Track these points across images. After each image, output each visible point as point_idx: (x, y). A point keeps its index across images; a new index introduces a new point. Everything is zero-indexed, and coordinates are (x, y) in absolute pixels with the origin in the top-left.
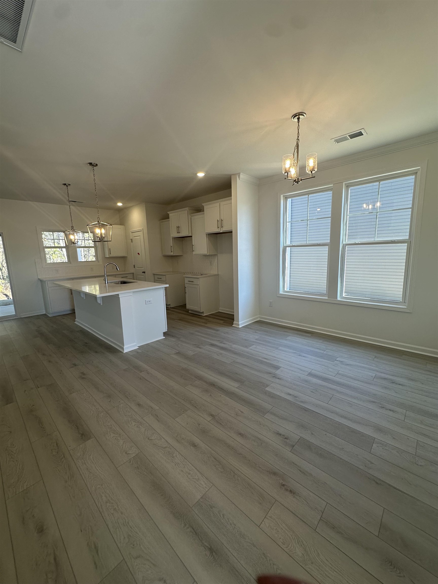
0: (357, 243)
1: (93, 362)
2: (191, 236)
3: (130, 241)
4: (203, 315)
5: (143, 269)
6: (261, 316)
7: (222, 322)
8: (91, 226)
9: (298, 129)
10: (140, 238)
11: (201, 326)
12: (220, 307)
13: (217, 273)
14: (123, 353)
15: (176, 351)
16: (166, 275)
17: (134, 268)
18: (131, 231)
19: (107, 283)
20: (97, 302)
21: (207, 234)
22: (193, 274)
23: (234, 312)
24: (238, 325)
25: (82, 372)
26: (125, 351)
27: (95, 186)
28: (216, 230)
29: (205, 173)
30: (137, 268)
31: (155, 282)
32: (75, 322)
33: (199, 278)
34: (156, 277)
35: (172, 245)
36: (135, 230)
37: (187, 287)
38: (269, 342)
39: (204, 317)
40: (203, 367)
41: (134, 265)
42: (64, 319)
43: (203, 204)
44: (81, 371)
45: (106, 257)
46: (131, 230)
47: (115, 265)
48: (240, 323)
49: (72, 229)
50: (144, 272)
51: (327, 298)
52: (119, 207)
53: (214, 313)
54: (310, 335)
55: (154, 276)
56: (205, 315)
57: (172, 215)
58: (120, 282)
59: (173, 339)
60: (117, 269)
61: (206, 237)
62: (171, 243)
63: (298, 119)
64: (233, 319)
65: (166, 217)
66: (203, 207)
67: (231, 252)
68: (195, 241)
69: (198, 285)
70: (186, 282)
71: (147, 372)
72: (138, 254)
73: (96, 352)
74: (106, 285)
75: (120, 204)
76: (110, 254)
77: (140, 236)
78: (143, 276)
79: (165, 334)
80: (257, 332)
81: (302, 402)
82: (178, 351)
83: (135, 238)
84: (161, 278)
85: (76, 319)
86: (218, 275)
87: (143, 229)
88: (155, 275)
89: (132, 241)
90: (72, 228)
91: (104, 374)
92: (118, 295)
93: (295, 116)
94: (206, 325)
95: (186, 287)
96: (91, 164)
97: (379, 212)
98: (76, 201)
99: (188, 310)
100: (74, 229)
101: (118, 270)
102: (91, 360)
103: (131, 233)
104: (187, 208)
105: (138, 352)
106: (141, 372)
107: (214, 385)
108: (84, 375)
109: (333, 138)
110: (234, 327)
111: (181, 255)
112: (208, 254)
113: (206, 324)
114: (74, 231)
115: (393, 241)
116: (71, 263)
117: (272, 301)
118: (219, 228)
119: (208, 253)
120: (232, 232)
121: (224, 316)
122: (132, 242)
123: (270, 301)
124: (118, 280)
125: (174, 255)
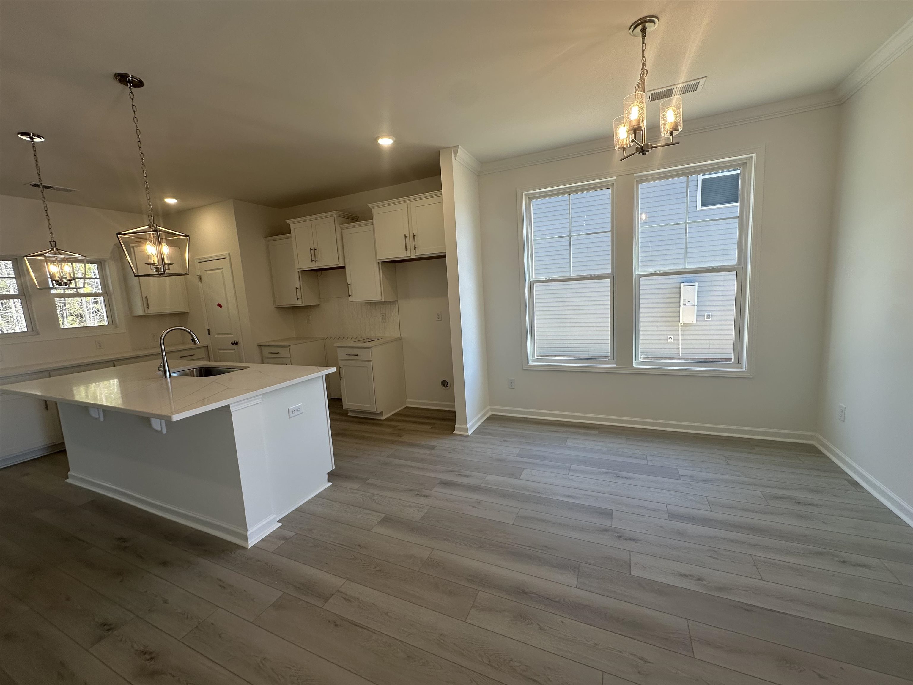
0: (659, 272)
1: (165, 602)
2: (344, 268)
3: (197, 280)
4: (382, 418)
5: (232, 336)
6: (492, 407)
7: (427, 428)
8: (126, 236)
9: (643, 51)
10: (222, 272)
11: (393, 442)
12: (407, 398)
13: (399, 336)
14: (248, 549)
15: (380, 514)
16: (290, 346)
17: (209, 334)
18: (196, 260)
19: (168, 376)
20: (153, 428)
21: (379, 262)
22: (354, 340)
23: (454, 406)
24: (466, 430)
25: (142, 648)
26: (252, 542)
27: (138, 135)
28: (402, 254)
29: (394, 139)
30: (216, 336)
31: (263, 363)
32: (67, 478)
33: (372, 347)
34: (266, 351)
35: (298, 286)
36: (212, 257)
37: (343, 366)
38: (545, 458)
39: (385, 423)
40: (466, 545)
41: (208, 330)
42: (28, 474)
43: (370, 205)
44: (136, 647)
45: (135, 315)
46: (197, 258)
47: (189, 333)
48: (468, 427)
49: (52, 249)
50: (236, 343)
51: (615, 365)
52: (168, 205)
53: (399, 411)
54: (597, 432)
55: (261, 349)
56: (385, 417)
57: (295, 225)
58: (196, 370)
59: (355, 486)
60: (193, 340)
61: (378, 269)
62: (296, 281)
63: (644, 30)
64: (454, 421)
65: (285, 231)
66: (370, 211)
67: (444, 292)
68: (351, 276)
69: (370, 361)
70: (339, 357)
71: (344, 596)
72: (220, 305)
73: (164, 563)
74: (167, 381)
75: (171, 201)
76: (148, 308)
77: (222, 268)
78: (233, 351)
79: (331, 476)
80: (506, 439)
81: (720, 589)
82: (383, 516)
83: (208, 272)
84: (278, 353)
85: (69, 470)
86: (400, 339)
87: (229, 254)
88: (263, 348)
89: (201, 279)
90: (53, 245)
91: (220, 636)
92: (228, 407)
93: (635, 25)
94: (400, 440)
95: (340, 366)
96: (122, 78)
97: (689, 223)
98: (52, 187)
99: (347, 411)
100: (57, 249)
101: (195, 343)
102: (156, 596)
103: (198, 264)
104: (334, 213)
105: (285, 539)
106: (326, 599)
107: (525, 593)
108: (152, 659)
109: (650, 91)
110: (457, 435)
111: (318, 305)
112: (383, 301)
113: (399, 436)
114: (58, 253)
115: (714, 268)
116: (38, 334)
117: (513, 378)
118: (409, 251)
119: (382, 299)
120: (444, 257)
121: (422, 414)
122: (201, 282)
123: (509, 378)
124: (189, 367)
125: (303, 305)
